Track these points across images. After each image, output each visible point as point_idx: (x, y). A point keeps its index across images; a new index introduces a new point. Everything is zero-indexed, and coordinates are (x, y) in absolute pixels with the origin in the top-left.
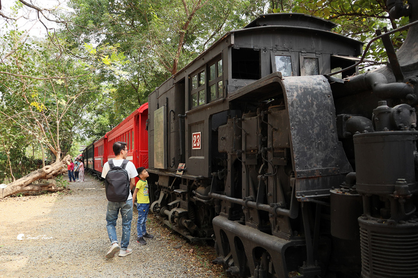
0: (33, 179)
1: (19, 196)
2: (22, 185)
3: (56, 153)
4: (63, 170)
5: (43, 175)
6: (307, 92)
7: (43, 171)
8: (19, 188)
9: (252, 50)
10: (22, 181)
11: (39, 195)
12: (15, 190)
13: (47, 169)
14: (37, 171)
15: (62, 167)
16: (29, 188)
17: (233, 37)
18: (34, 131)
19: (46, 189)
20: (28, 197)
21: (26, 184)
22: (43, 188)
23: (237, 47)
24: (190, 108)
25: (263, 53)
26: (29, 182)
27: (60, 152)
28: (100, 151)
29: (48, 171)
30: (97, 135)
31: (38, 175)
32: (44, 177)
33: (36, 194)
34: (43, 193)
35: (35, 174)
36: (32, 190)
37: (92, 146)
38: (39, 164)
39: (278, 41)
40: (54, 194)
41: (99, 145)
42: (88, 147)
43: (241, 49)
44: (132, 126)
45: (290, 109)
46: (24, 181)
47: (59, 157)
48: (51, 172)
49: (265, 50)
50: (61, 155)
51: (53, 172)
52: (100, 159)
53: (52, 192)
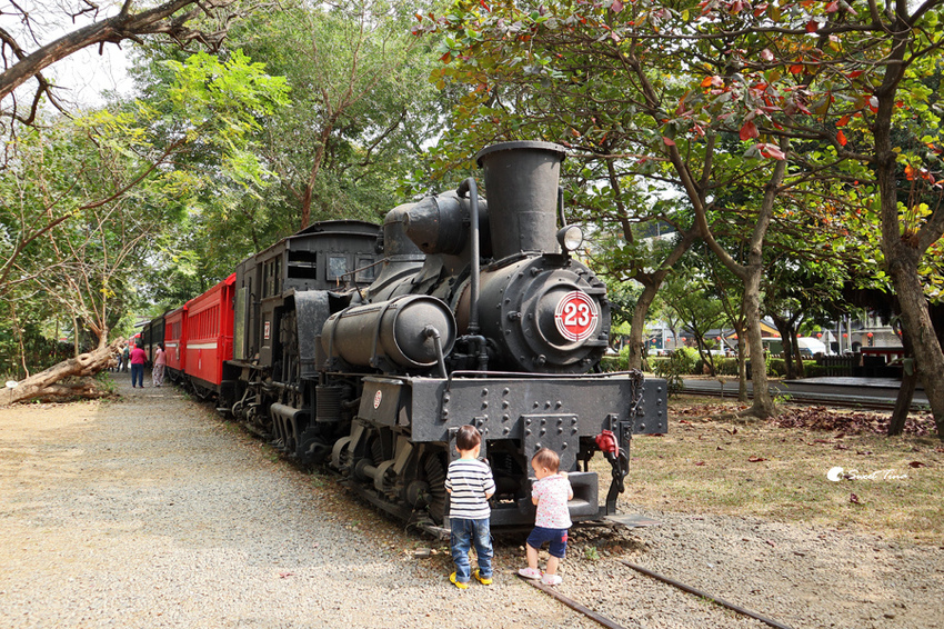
0: (61, 374)
1: (35, 403)
2: (41, 385)
3: (100, 334)
4: (110, 362)
5: (76, 369)
6: (311, 304)
7: (76, 362)
8: (35, 389)
9: (308, 252)
10: (40, 377)
11: (68, 402)
12: (29, 392)
13: (83, 359)
14: (66, 362)
15: (109, 358)
16: (51, 390)
17: (288, 243)
18: (67, 296)
19: (79, 392)
20: (50, 405)
21: (48, 382)
22: (74, 390)
23: (294, 250)
24: (264, 297)
25: (318, 255)
26: (52, 380)
27: (105, 332)
28: (175, 332)
29: (86, 362)
30: (173, 297)
31: (67, 369)
32: (78, 372)
33: (63, 399)
34: (75, 400)
35: (63, 367)
36: (55, 394)
37: (161, 321)
38: (67, 351)
39: (335, 244)
40: (92, 401)
41: (173, 320)
42: (154, 321)
43: (298, 252)
44: (219, 301)
45: (298, 316)
46: (45, 377)
47: (104, 339)
48: (90, 365)
49: (321, 252)
50: (108, 337)
51: (94, 365)
52: (174, 345)
53: (89, 398)
